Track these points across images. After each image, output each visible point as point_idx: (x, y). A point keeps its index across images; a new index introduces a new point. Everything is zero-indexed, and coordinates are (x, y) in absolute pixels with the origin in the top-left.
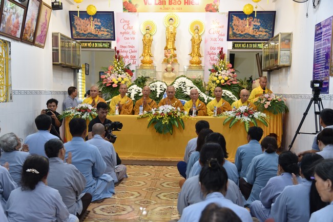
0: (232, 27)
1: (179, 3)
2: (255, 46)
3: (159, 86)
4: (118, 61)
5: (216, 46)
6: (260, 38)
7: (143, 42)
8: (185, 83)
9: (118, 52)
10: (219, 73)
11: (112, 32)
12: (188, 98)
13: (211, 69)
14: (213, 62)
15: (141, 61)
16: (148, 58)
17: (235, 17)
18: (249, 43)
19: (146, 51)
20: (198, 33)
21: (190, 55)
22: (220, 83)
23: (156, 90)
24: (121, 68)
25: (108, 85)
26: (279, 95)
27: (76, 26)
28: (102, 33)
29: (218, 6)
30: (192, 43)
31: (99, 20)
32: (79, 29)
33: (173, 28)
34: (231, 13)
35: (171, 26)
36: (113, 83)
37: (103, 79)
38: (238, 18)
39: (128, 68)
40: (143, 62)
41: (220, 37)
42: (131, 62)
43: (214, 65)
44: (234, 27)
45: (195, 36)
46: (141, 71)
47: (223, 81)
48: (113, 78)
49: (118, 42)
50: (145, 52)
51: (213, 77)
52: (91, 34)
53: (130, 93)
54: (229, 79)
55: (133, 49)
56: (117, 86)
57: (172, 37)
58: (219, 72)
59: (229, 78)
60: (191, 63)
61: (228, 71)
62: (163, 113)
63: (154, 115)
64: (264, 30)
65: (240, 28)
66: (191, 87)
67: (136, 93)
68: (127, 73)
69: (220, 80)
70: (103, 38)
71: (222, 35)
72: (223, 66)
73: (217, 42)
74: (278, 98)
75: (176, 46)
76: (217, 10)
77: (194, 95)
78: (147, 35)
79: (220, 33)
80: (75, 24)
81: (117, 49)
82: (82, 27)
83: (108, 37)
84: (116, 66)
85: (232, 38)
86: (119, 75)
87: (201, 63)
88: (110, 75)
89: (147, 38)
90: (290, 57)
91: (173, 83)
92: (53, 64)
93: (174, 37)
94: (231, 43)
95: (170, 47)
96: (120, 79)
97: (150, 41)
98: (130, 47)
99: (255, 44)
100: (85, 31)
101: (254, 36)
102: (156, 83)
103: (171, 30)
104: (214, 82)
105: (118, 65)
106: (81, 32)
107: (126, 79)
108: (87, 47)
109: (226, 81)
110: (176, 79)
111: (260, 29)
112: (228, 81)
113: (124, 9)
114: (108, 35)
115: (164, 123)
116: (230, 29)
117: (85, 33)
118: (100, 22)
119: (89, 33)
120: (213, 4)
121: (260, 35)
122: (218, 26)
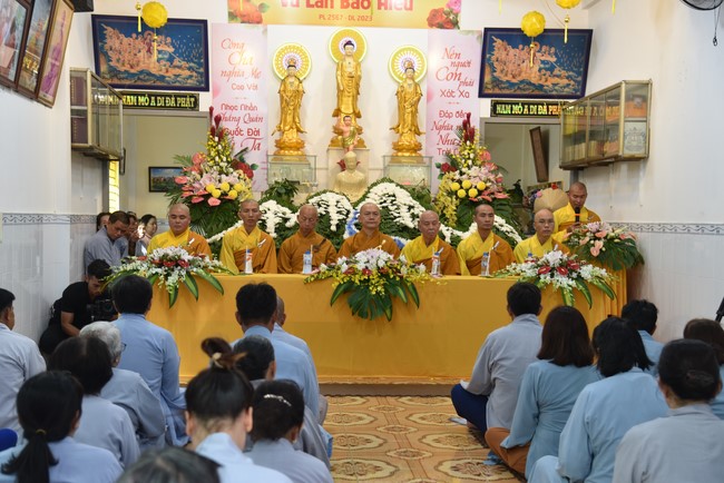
0: (492, 65)
1: (366, 4)
2: (543, 110)
3: (332, 203)
4: (219, 143)
5: (453, 109)
6: (554, 93)
7: (282, 97)
8: (394, 196)
9: (218, 120)
10: (462, 174)
11: (202, 70)
12: (405, 234)
13: (442, 162)
14: (445, 147)
15: (276, 141)
16: (292, 136)
17: (498, 43)
18: (529, 104)
19: (289, 119)
20: (413, 79)
21: (395, 129)
22: (467, 196)
23: (328, 212)
24: (225, 159)
25: (196, 200)
26: (619, 225)
27: (110, 53)
28: (177, 71)
29: (457, 15)
30: (400, 103)
31: (169, 40)
32: (118, 60)
33: (353, 64)
34: (489, 33)
35: (349, 60)
36: (210, 195)
37: (182, 185)
38: (505, 43)
39: (242, 160)
40: (280, 145)
41: (462, 89)
42: (250, 144)
43: (448, 155)
44: (496, 64)
45: (405, 85)
46: (278, 167)
47: (473, 193)
48: (208, 182)
49: (215, 94)
50: (285, 121)
51: (450, 182)
52: (149, 74)
53: (264, 221)
54: (487, 188)
55: (253, 114)
56: (219, 202)
57: (350, 87)
58: (464, 170)
59: (489, 184)
60: (397, 148)
61: (483, 169)
62: (367, 267)
63: (346, 273)
64: (563, 73)
65: (511, 67)
66: (410, 207)
67: (278, 220)
68: (241, 172)
69: (467, 191)
70: (177, 84)
71: (466, 84)
72: (472, 156)
73: (457, 99)
74: (618, 231)
75: (361, 107)
76: (455, 24)
77: (431, 226)
78: (291, 80)
79: (462, 79)
80: (107, 47)
81: (215, 114)
82: (127, 57)
83: (190, 82)
84: (213, 154)
85: (491, 92)
86: (223, 176)
87: (420, 149)
88: (199, 177)
89: (289, 88)
90: (647, 137)
91: (365, 197)
92: (73, 149)
93: (358, 85)
94: (487, 102)
95: (347, 109)
96: (224, 186)
97: (299, 94)
98: (246, 108)
99: (543, 105)
100: (132, 67)
101: (542, 86)
102: (323, 197)
103: (350, 69)
104: (451, 193)
105: (218, 151)
106: (122, 69)
107: (240, 186)
108: (137, 106)
109: (480, 192)
110: (369, 188)
111: (556, 72)
112: (486, 193)
113: (232, 16)
114: (191, 76)
115: (374, 293)
116: (487, 70)
117: (132, 71)
118: (173, 44)
119: (142, 72)
120: (446, 9)
121: (554, 85)
122: (457, 61)
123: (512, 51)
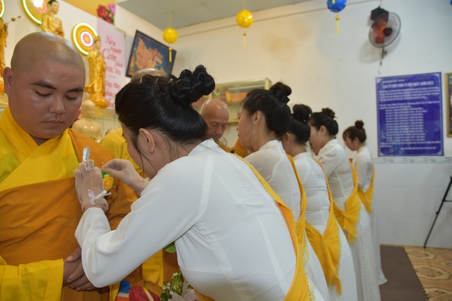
0: (135, 56)
5: (112, 81)
17: (141, 42)
29: (113, 15)
34: (139, 35)
38: (144, 44)
41: (117, 68)
44: (138, 56)
45: (97, 53)
65: (144, 60)
71: (118, 64)
73: (114, 74)
76: (112, 21)
79: (117, 61)
116: (133, 59)
120: (108, 8)
122: (113, 47)
123: (146, 51)
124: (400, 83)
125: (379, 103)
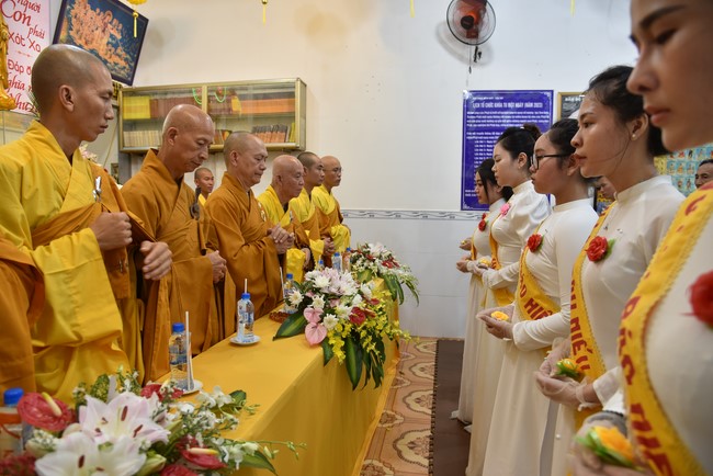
5: (24, 62)
41: (32, 37)
64: (124, 53)
65: (86, 30)
71: (33, 31)
73: (26, 50)
79: (32, 25)
111: (119, 50)
116: (65, 25)
121: (116, 64)
123: (90, 12)
124: (497, 101)
125: (466, 129)
